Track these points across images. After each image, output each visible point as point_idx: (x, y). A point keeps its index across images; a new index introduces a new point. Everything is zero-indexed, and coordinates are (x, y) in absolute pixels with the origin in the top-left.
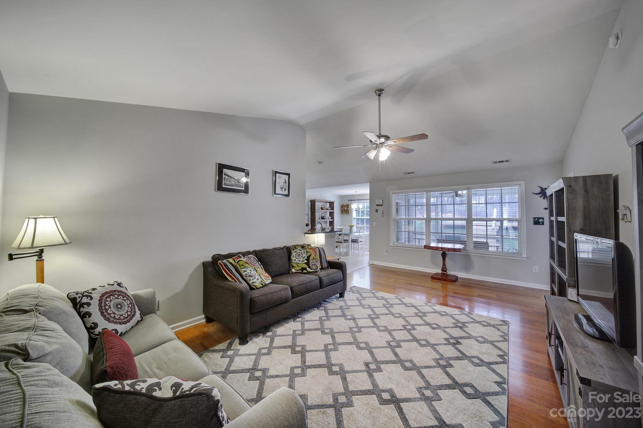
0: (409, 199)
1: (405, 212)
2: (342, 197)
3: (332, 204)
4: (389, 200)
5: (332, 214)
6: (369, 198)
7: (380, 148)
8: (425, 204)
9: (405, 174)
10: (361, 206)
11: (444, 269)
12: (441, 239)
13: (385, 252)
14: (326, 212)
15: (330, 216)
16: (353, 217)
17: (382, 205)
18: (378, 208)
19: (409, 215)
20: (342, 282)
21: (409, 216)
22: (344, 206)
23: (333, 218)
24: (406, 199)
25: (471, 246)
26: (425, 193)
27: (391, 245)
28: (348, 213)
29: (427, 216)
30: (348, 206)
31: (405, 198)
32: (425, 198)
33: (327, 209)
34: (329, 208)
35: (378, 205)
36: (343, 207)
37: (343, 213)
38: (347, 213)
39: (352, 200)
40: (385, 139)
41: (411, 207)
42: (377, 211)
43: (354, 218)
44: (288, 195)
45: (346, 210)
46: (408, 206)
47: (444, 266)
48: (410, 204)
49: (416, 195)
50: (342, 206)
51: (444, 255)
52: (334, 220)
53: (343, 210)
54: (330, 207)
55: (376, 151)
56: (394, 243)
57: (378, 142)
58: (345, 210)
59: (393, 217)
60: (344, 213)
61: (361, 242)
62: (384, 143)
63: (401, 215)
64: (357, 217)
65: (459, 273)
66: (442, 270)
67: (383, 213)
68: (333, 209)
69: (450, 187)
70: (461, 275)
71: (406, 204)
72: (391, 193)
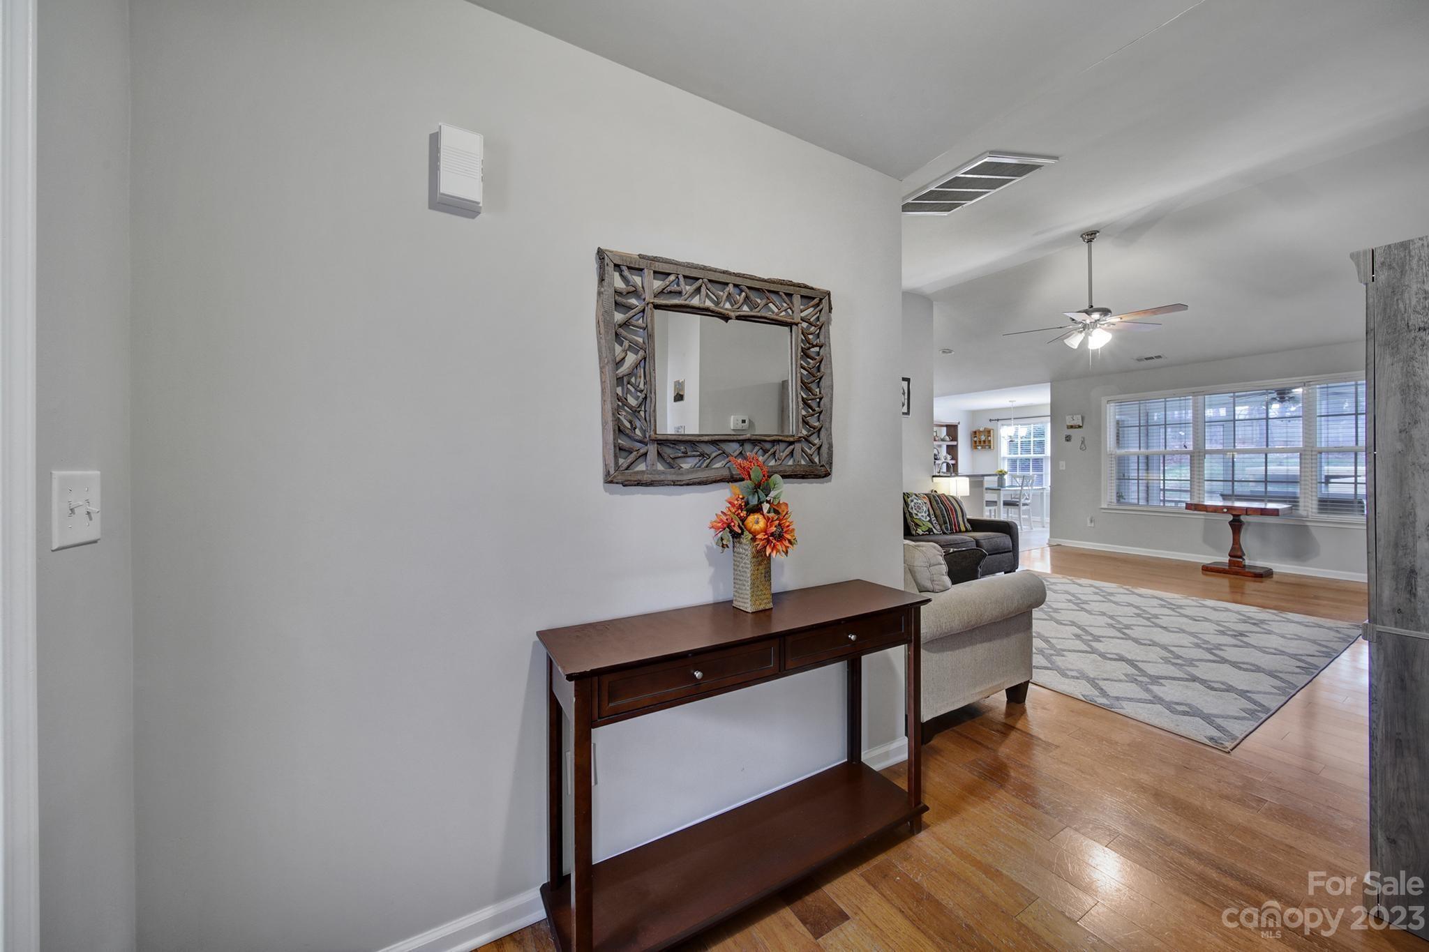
0: (1149, 411)
1: (1138, 438)
2: (974, 414)
3: (952, 429)
4: (1099, 415)
5: (952, 450)
6: (1049, 414)
7: (1091, 330)
8: (1191, 421)
9: (1139, 360)
10: (1023, 431)
11: (1236, 553)
12: (1230, 493)
13: (1089, 521)
14: (940, 446)
15: (948, 452)
16: (1002, 456)
17: (1080, 427)
18: (1071, 432)
19: (1149, 444)
20: (1011, 554)
21: (1147, 447)
22: (980, 432)
23: (955, 457)
24: (1141, 412)
25: (1312, 508)
26: (1191, 397)
27: (1103, 507)
28: (990, 447)
29: (1194, 445)
30: (989, 432)
31: (1140, 410)
32: (1191, 408)
33: (943, 440)
34: (947, 438)
35: (1072, 427)
36: (977, 435)
37: (976, 448)
38: (987, 447)
39: (998, 420)
40: (1101, 315)
41: (1155, 427)
42: (1068, 438)
43: (1004, 458)
44: (908, 413)
45: (984, 441)
46: (1146, 427)
47: (1237, 546)
48: (1150, 422)
49: (1167, 403)
50: (975, 432)
51: (1236, 525)
52: (957, 462)
53: (975, 442)
54: (948, 434)
55: (1083, 334)
56: (1111, 502)
57: (1088, 322)
58: (982, 440)
59: (1108, 449)
60: (980, 448)
61: (1024, 505)
62: (1098, 320)
63: (1126, 445)
64: (1010, 456)
65: (1277, 565)
66: (1232, 554)
67: (1083, 442)
68: (955, 438)
69: (1257, 382)
70: (1282, 567)
71: (1142, 422)
72: (1104, 400)
